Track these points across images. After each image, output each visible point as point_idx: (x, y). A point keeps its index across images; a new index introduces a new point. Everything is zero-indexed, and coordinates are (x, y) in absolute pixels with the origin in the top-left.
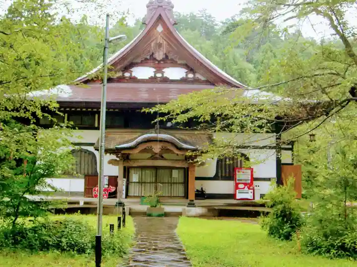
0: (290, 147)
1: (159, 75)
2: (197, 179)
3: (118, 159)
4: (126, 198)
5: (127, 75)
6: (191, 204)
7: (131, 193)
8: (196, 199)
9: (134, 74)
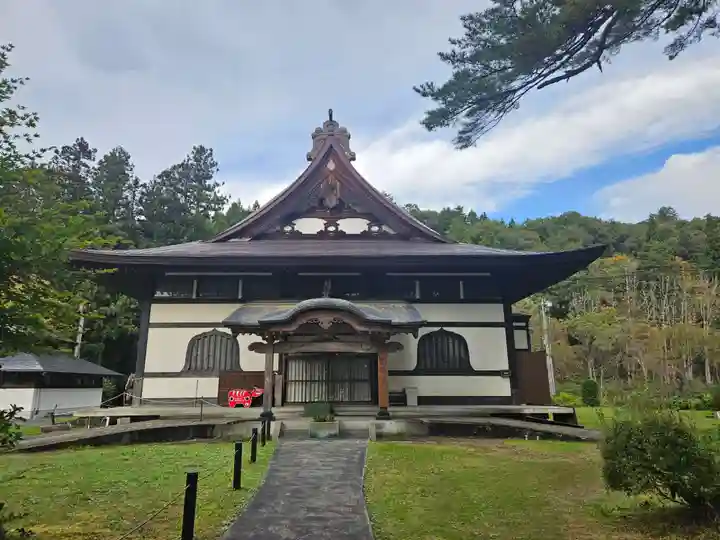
0: (524, 324)
1: (332, 229)
2: (392, 373)
3: (265, 342)
4: (282, 405)
5: (288, 229)
6: (384, 415)
7: (291, 398)
8: (390, 406)
9: (296, 228)
